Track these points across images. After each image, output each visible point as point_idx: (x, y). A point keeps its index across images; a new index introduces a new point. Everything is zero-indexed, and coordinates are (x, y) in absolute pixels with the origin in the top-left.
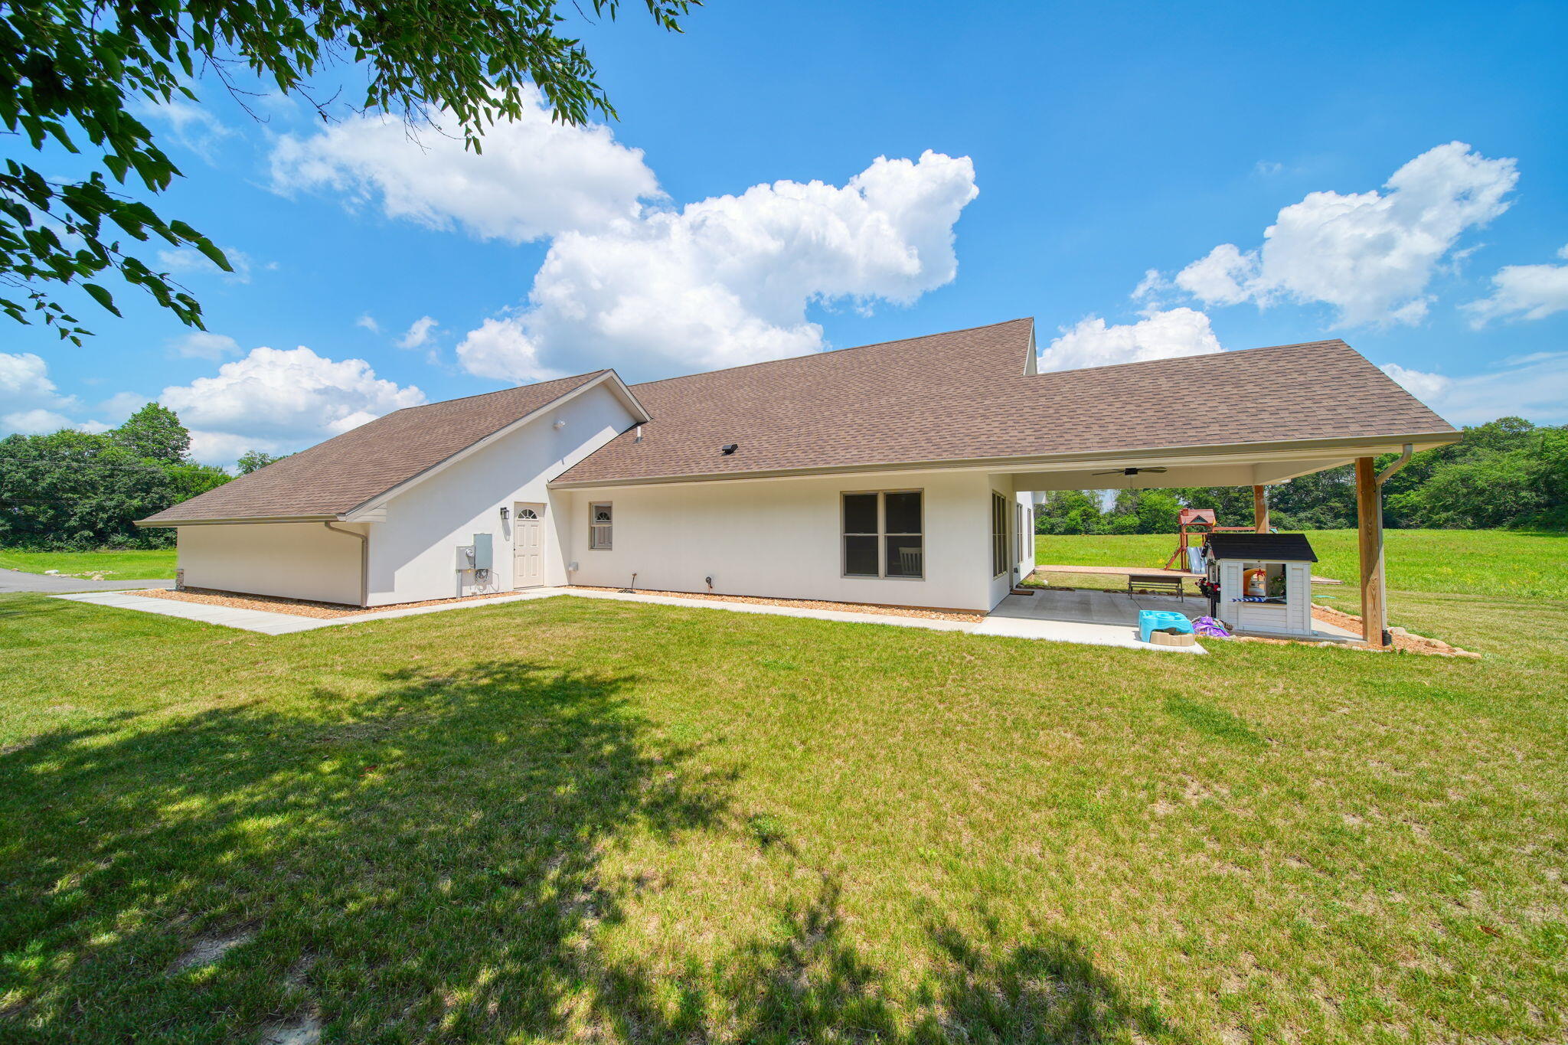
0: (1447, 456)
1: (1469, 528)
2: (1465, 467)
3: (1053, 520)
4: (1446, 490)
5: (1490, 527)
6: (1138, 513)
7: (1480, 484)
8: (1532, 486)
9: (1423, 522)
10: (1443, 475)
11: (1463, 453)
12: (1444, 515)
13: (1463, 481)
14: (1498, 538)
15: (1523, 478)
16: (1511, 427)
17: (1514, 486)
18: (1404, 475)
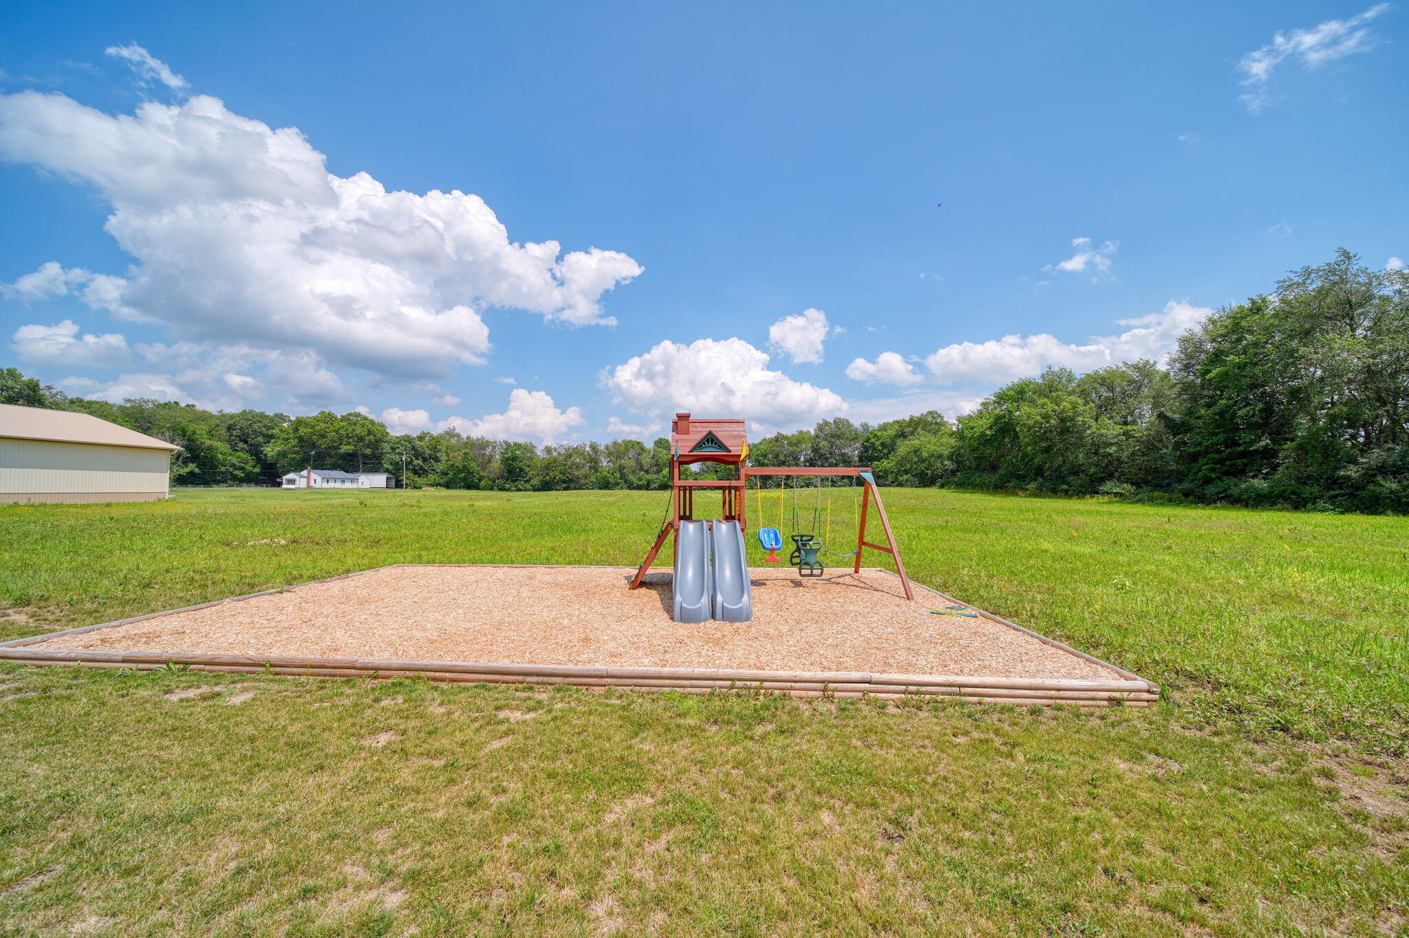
0: (903, 435)
1: (916, 487)
2: (916, 442)
3: (649, 477)
4: (904, 459)
5: (928, 486)
6: (716, 472)
7: (925, 454)
8: (950, 458)
9: (893, 482)
10: (903, 448)
11: (912, 433)
12: (905, 477)
13: (915, 452)
14: (933, 492)
15: (946, 452)
16: (934, 418)
17: (940, 456)
18: (880, 448)
